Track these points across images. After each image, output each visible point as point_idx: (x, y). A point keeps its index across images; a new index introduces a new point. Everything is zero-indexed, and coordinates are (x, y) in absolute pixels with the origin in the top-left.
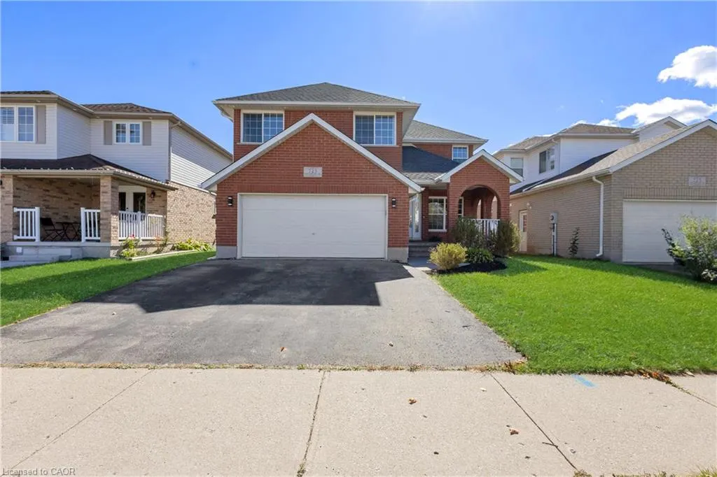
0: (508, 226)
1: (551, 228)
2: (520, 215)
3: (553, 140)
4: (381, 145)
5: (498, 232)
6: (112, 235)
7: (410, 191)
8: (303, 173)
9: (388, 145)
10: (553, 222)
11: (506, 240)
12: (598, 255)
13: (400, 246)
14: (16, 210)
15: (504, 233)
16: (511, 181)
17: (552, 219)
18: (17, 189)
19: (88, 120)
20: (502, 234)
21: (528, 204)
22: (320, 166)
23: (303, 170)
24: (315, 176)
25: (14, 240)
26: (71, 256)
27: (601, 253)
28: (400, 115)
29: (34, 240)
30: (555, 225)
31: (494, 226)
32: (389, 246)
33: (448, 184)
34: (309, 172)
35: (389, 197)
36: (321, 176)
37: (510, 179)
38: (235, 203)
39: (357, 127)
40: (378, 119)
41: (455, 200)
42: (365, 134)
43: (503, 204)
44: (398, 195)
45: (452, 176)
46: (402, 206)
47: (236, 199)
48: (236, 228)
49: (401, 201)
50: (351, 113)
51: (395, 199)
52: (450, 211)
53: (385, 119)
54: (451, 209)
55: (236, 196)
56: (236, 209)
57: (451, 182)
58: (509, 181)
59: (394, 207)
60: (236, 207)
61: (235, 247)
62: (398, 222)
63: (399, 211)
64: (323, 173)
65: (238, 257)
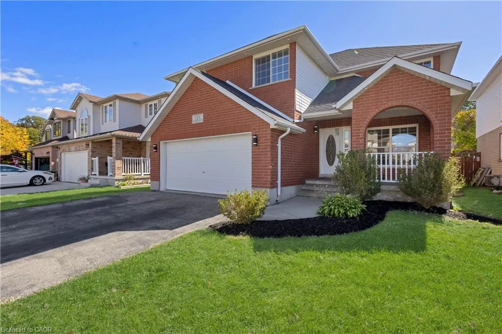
4: (277, 82)
6: (116, 172)
7: (271, 127)
8: (192, 121)
9: (283, 80)
13: (262, 187)
14: (93, 159)
16: (455, 93)
18: (94, 148)
19: (139, 105)
22: (201, 113)
23: (192, 118)
24: (199, 122)
25: (92, 175)
26: (99, 184)
28: (293, 45)
29: (95, 175)
32: (253, 187)
34: (198, 119)
35: (252, 135)
36: (202, 121)
37: (451, 90)
38: (158, 149)
39: (257, 69)
40: (274, 56)
41: (359, 130)
42: (264, 74)
43: (438, 129)
44: (260, 131)
45: (356, 101)
46: (263, 143)
47: (160, 146)
48: (160, 168)
49: (263, 137)
50: (252, 57)
51: (256, 136)
52: (354, 144)
53: (280, 54)
54: (354, 142)
55: (160, 144)
56: (160, 154)
57: (353, 108)
58: (449, 92)
59: (256, 145)
60: (160, 152)
61: (158, 182)
62: (260, 160)
63: (259, 149)
64: (204, 118)
65: (161, 190)
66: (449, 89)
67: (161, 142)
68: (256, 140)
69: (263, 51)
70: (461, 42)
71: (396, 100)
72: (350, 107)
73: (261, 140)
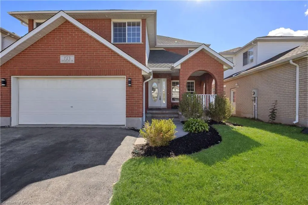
0: (222, 99)
1: (253, 100)
2: (231, 91)
3: (253, 43)
4: (132, 43)
5: (215, 103)
7: (143, 73)
8: (59, 60)
9: (136, 43)
10: (254, 96)
11: (220, 110)
12: (294, 122)
13: (135, 117)
15: (219, 105)
16: (225, 67)
17: (254, 94)
20: (217, 105)
21: (236, 84)
22: (72, 54)
23: (60, 58)
24: (69, 62)
27: (297, 121)
28: (144, 21)
30: (256, 98)
31: (213, 100)
32: (127, 117)
33: (179, 70)
34: (64, 59)
35: (126, 78)
36: (73, 62)
37: (224, 66)
38: (8, 83)
39: (115, 30)
40: (129, 24)
41: (184, 81)
42: (120, 35)
43: (219, 83)
44: (133, 76)
45: (182, 64)
46: (136, 85)
47: (10, 80)
48: (10, 103)
49: (136, 80)
50: (110, 20)
51: (131, 79)
52: (181, 89)
53: (134, 24)
54: (181, 88)
55: (10, 78)
56: (10, 89)
57: (181, 68)
58: (223, 67)
59: (130, 86)
60: (10, 87)
61: (9, 118)
62: (134, 97)
63: (133, 89)
64: (75, 60)
65: (12, 125)
66: (223, 65)
67: (12, 77)
68: (130, 82)
69: (121, 18)
70: (210, 45)
71: (202, 67)
72: (179, 67)
73: (135, 83)
